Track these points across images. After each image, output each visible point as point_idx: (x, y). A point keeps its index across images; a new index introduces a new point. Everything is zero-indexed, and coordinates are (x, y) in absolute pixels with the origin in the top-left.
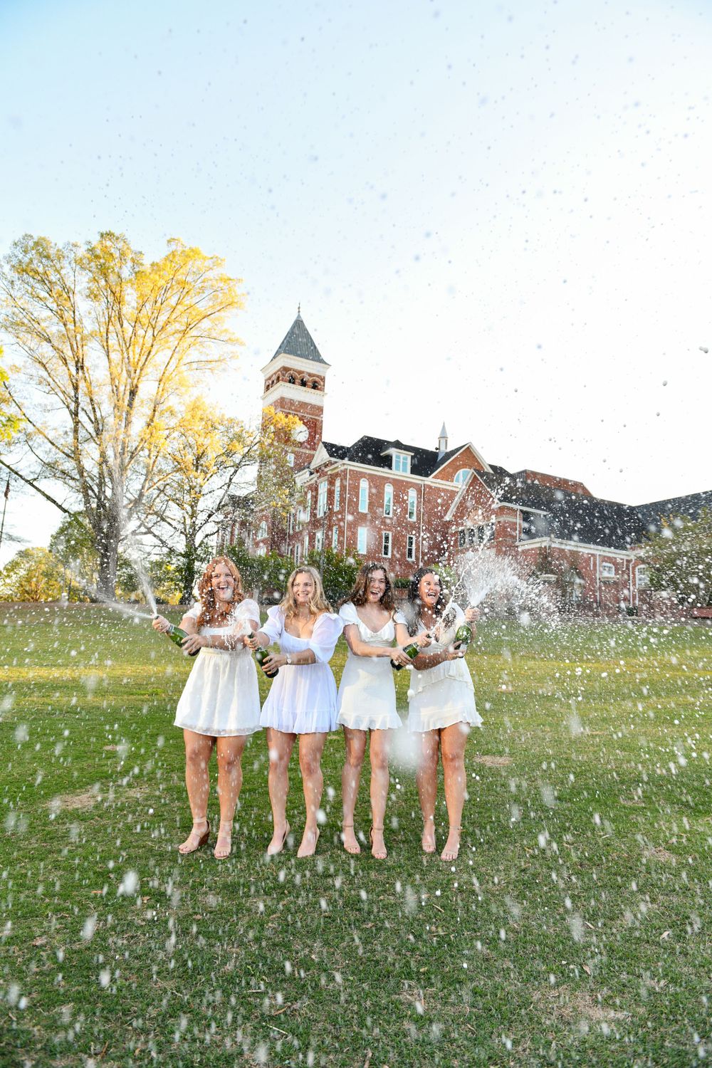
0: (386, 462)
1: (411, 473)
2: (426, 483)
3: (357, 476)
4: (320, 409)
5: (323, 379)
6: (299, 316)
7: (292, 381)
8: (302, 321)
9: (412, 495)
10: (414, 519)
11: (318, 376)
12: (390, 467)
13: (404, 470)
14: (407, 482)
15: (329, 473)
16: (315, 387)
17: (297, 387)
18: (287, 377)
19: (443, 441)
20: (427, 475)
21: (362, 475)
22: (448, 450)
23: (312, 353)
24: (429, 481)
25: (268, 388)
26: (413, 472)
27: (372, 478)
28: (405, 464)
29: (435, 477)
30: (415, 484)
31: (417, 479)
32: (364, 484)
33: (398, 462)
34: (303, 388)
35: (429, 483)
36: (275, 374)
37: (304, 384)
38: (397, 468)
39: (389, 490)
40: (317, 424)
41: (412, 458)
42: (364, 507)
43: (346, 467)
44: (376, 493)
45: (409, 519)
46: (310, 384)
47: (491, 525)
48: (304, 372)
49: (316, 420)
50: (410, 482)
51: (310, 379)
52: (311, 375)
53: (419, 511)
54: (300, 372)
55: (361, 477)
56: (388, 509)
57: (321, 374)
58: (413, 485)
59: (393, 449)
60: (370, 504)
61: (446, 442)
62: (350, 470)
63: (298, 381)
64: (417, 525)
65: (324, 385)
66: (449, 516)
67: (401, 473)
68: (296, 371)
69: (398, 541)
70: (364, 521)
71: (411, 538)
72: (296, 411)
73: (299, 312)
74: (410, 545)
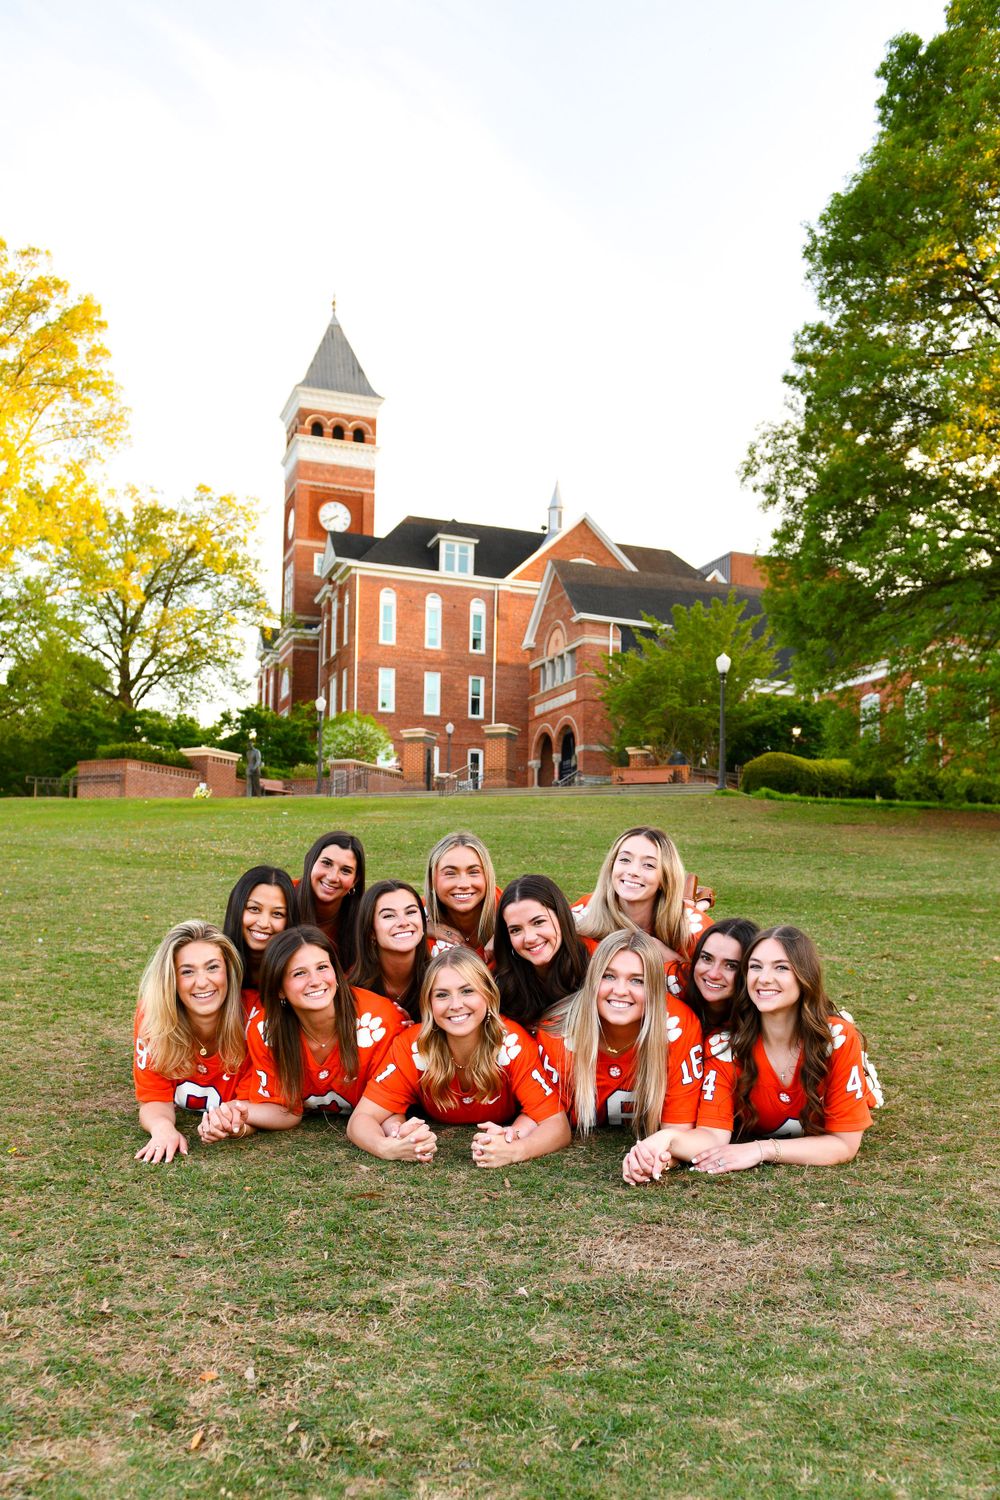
0: (430, 559)
1: (477, 572)
2: (501, 588)
3: (377, 585)
4: (369, 476)
5: (373, 423)
6: (334, 318)
7: (317, 430)
8: (339, 326)
9: (477, 608)
10: (482, 650)
11: (364, 420)
12: (435, 566)
13: (463, 569)
14: (467, 589)
15: (338, 583)
16: (359, 436)
17: (327, 440)
18: (307, 425)
19: (555, 513)
20: (502, 575)
21: (380, 583)
23: (354, 380)
24: (508, 583)
25: (289, 442)
26: (479, 570)
27: (401, 586)
28: (463, 560)
29: (520, 578)
30: (480, 590)
31: (486, 583)
32: (388, 599)
33: (450, 558)
34: (339, 442)
35: (508, 588)
37: (338, 433)
38: (450, 567)
39: (434, 604)
40: (366, 500)
41: (476, 545)
42: (387, 636)
43: (353, 571)
44: (410, 609)
45: (471, 650)
46: (349, 434)
47: (572, 652)
48: (337, 415)
49: (362, 494)
50: (473, 589)
51: (350, 425)
52: (350, 418)
53: (490, 636)
54: (330, 415)
55: (382, 587)
56: (433, 636)
57: (370, 415)
58: (478, 594)
59: (440, 536)
60: (400, 629)
61: (560, 514)
62: (362, 577)
63: (328, 430)
64: (486, 659)
65: (375, 434)
66: (529, 641)
67: (456, 574)
68: (323, 413)
69: (452, 687)
70: (390, 658)
71: (476, 682)
72: (326, 481)
73: (334, 310)
74: (476, 692)
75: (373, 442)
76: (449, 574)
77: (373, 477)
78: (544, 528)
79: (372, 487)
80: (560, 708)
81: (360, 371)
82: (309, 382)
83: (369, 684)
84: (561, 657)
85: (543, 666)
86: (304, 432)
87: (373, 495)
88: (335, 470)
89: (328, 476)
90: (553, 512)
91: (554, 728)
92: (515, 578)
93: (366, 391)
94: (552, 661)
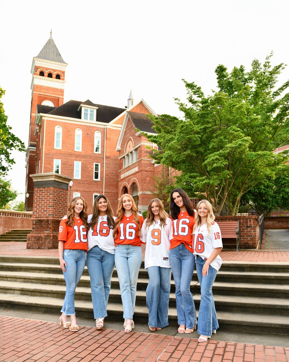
0: (78, 115)
1: (97, 120)
2: (107, 127)
3: (54, 124)
4: (61, 91)
5: (63, 73)
6: (51, 37)
7: (42, 74)
8: (52, 40)
9: (98, 137)
10: (99, 152)
11: (60, 71)
13: (91, 119)
14: (93, 127)
16: (58, 77)
17: (46, 78)
18: (38, 72)
20: (108, 121)
21: (57, 123)
23: (58, 57)
24: (111, 125)
26: (98, 119)
27: (65, 125)
28: (92, 115)
29: (116, 123)
30: (99, 128)
31: (101, 125)
32: (58, 130)
33: (86, 114)
34: (50, 79)
35: (110, 127)
37: (50, 75)
38: (86, 118)
39: (79, 134)
40: (60, 100)
41: (97, 110)
42: (58, 145)
43: (43, 118)
44: (68, 136)
45: (95, 152)
46: (54, 76)
47: (136, 150)
48: (49, 69)
49: (59, 98)
50: (96, 127)
51: (55, 73)
52: (55, 71)
53: (103, 146)
54: (47, 69)
55: (56, 125)
56: (78, 146)
57: (63, 70)
58: (98, 129)
59: (82, 105)
60: (63, 142)
61: (132, 102)
62: (47, 120)
63: (46, 74)
64: (101, 156)
65: (64, 77)
66: (118, 147)
67: (89, 121)
68: (44, 68)
69: (86, 167)
70: (59, 154)
71: (97, 165)
72: (45, 93)
73: (51, 35)
74: (97, 169)
75: (63, 79)
76: (85, 121)
77: (63, 92)
78: (126, 107)
79: (63, 95)
80: (131, 175)
81: (60, 55)
82: (39, 57)
83: (49, 166)
84: (131, 153)
85: (124, 157)
86: (37, 75)
87: (63, 98)
88: (48, 89)
89: (45, 91)
90: (129, 101)
91: (129, 184)
92: (113, 123)
93: (62, 61)
94: (128, 155)
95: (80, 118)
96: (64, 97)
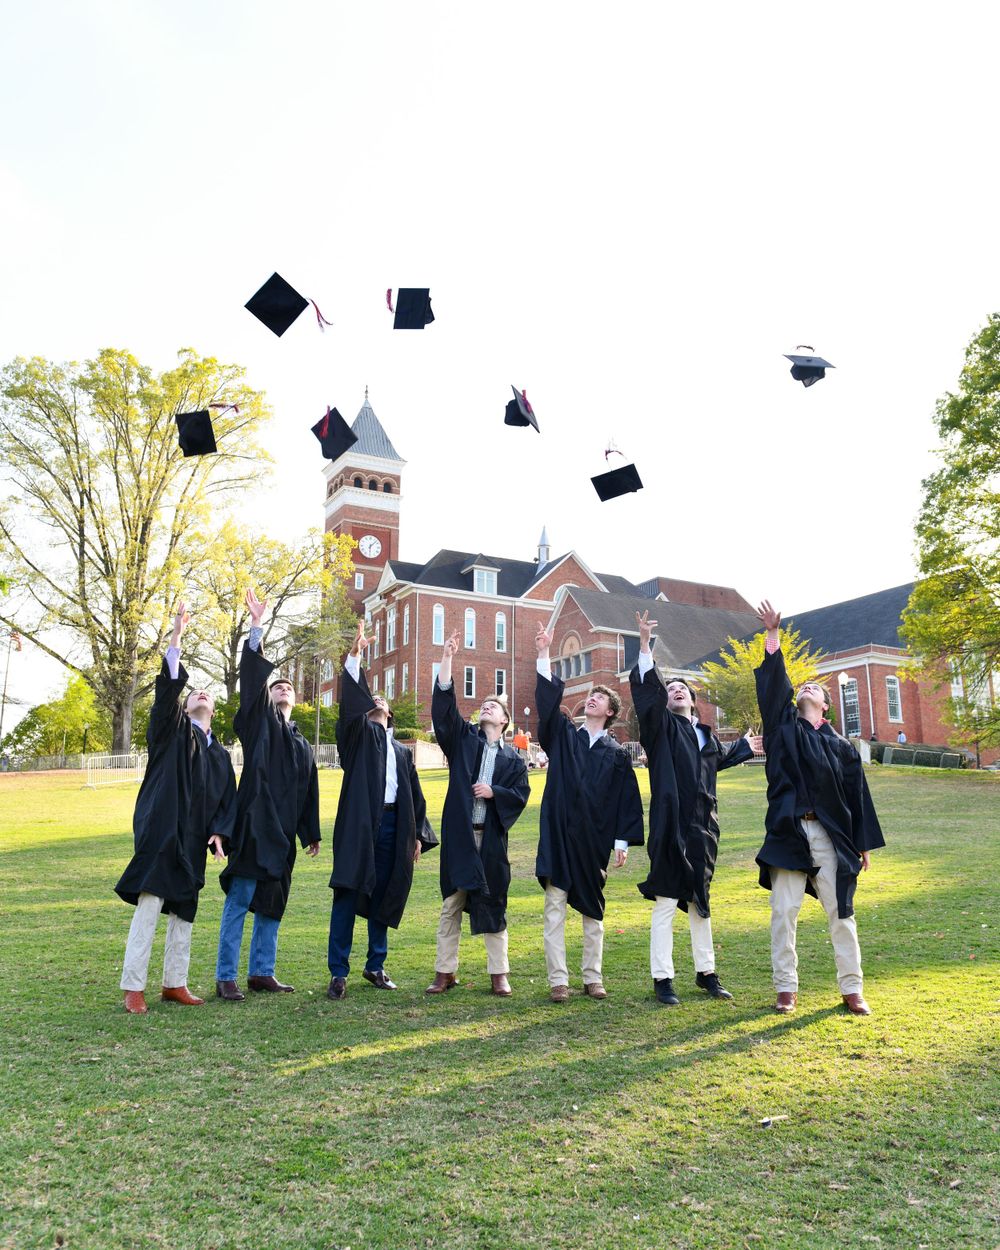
0: (467, 583)
1: (499, 593)
2: (517, 604)
4: (395, 517)
5: (398, 479)
6: (367, 402)
7: (358, 483)
8: (370, 409)
9: (501, 619)
10: (504, 650)
11: (391, 476)
12: (470, 588)
13: (490, 590)
14: (494, 605)
15: (397, 598)
16: (388, 488)
17: (365, 491)
18: (351, 480)
19: (543, 550)
20: (518, 596)
21: (436, 600)
22: (551, 560)
23: (385, 447)
24: (522, 601)
25: (330, 493)
26: (500, 591)
27: (448, 603)
28: (490, 583)
29: (529, 597)
30: (502, 606)
31: (506, 601)
32: (438, 611)
33: (481, 582)
34: (372, 492)
35: (521, 604)
36: (338, 476)
37: (373, 486)
38: (481, 589)
39: (470, 615)
40: (392, 534)
41: (499, 573)
42: (438, 638)
43: (414, 590)
44: (454, 621)
45: (497, 650)
46: (381, 486)
47: (588, 654)
48: (372, 472)
49: (389, 529)
50: (497, 605)
51: (381, 480)
52: (381, 475)
53: (509, 639)
54: (368, 472)
55: (434, 603)
56: (470, 640)
57: (395, 473)
58: (501, 608)
59: (474, 566)
61: (548, 550)
62: (420, 595)
63: (366, 483)
64: (507, 657)
65: (399, 487)
67: (485, 594)
68: (362, 471)
69: (484, 678)
71: (500, 673)
72: (364, 520)
73: (366, 397)
74: (500, 681)
75: (398, 493)
76: (490, 595)
77: (398, 518)
78: (536, 560)
79: (397, 525)
80: (577, 694)
81: (388, 441)
83: (425, 675)
84: (577, 657)
85: (558, 663)
86: (348, 484)
87: (398, 531)
88: (371, 513)
89: (366, 516)
90: (541, 549)
91: (571, 709)
92: (526, 597)
93: (392, 455)
94: (567, 661)
95: (472, 590)
96: (400, 528)
